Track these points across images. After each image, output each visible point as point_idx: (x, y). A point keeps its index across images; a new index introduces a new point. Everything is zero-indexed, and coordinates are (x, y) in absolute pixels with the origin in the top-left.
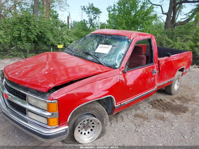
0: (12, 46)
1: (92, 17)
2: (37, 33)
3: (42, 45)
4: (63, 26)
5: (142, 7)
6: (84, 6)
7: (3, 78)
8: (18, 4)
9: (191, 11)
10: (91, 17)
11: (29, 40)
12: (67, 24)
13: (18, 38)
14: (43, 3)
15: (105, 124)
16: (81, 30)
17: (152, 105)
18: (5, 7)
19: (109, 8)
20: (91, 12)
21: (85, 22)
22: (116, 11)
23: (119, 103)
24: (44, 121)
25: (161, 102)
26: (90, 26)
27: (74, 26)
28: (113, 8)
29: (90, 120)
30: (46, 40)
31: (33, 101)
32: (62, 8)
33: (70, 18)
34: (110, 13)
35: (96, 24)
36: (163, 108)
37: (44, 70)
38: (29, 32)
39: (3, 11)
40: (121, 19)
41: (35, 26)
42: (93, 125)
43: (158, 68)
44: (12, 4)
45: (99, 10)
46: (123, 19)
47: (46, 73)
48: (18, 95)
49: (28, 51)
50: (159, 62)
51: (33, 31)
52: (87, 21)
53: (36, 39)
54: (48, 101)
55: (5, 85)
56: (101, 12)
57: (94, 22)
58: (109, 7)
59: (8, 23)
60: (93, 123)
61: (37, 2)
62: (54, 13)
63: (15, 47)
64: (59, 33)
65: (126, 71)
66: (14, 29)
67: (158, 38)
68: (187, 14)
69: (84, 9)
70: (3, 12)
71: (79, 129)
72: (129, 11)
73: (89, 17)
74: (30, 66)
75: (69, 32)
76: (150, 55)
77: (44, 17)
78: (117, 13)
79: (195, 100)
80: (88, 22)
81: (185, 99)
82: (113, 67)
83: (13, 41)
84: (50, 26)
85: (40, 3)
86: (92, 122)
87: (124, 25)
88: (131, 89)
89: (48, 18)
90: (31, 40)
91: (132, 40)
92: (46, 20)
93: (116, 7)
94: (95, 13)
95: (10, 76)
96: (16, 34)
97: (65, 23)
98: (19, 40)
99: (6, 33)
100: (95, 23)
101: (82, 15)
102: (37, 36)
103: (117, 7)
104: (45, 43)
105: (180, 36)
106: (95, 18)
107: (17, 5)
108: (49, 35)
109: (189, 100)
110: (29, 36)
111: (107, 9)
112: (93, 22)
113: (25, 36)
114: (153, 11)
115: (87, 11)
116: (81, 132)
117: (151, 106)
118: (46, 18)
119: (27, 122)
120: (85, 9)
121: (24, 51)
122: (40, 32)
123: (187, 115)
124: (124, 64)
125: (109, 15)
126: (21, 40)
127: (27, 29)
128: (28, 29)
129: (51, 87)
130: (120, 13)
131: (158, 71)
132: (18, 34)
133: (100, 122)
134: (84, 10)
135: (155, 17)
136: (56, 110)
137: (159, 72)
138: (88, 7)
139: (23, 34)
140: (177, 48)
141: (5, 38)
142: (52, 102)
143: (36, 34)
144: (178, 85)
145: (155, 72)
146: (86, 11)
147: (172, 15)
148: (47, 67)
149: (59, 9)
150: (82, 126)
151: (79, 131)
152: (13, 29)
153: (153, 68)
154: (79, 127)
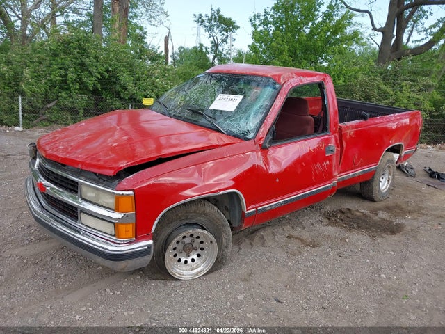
0: (49, 102)
1: (219, 37)
2: (100, 73)
3: (111, 98)
4: (155, 58)
5: (328, 16)
6: (200, 15)
7: (35, 158)
8: (61, 12)
9: (437, 23)
10: (215, 38)
11: (83, 88)
12: (163, 54)
13: (61, 83)
14: (113, 10)
15: (225, 244)
16: (194, 67)
17: (329, 219)
18: (33, 17)
19: (255, 19)
20: (215, 28)
21: (201, 49)
22: (269, 26)
23: (254, 206)
24: (109, 228)
25: (349, 215)
26: (215, 57)
27: (182, 59)
28: (262, 18)
29: (195, 236)
30: (118, 88)
31: (90, 194)
32: (153, 20)
33: (170, 41)
34: (256, 29)
35: (227, 53)
36: (350, 226)
37: (110, 140)
38: (83, 71)
39: (29, 26)
40: (281, 42)
41: (96, 58)
42: (201, 246)
43: (339, 142)
44: (48, 12)
45: (234, 23)
46: (283, 41)
47: (115, 145)
48: (63, 184)
49: (82, 111)
50: (340, 129)
51: (93, 69)
52: (206, 48)
53: (99, 86)
54: (116, 192)
55: (39, 169)
56: (238, 28)
57: (223, 48)
58: (255, 16)
59: (39, 52)
60: (202, 242)
61: (100, 7)
62: (138, 31)
63: (54, 103)
64: (145, 72)
65: (267, 146)
66: (52, 64)
67: (360, 85)
68: (427, 29)
69: (200, 20)
70: (30, 30)
71: (175, 252)
72: (298, 24)
73: (212, 39)
74: (85, 134)
75: (168, 70)
76: (322, 115)
77: (115, 40)
78: (273, 28)
79: (423, 212)
80: (210, 50)
81: (402, 209)
82: (242, 137)
83: (51, 90)
84: (128, 58)
85: (106, 10)
86: (199, 240)
87: (285, 55)
88: (277, 180)
89: (124, 42)
90: (87, 88)
91: (282, 86)
92: (119, 47)
93: (269, 17)
94: (224, 30)
95: (49, 152)
96: (56, 77)
97: (158, 52)
98: (63, 89)
99: (35, 74)
100: (225, 52)
101: (199, 34)
102: (100, 79)
103: (272, 16)
104: (118, 94)
105: (411, 80)
106: (224, 41)
107: (58, 13)
108: (126, 78)
109: (410, 212)
110: (85, 80)
111: (251, 20)
112: (220, 48)
113: (75, 80)
114: (349, 24)
115: (207, 24)
116: (178, 257)
117: (326, 221)
118: (120, 41)
119: (79, 232)
120: (203, 21)
121: (74, 111)
122: (107, 71)
123: (396, 239)
124: (263, 131)
125: (253, 33)
126: (67, 89)
127: (79, 64)
128: (82, 64)
129: (121, 167)
130: (277, 28)
131: (339, 149)
132: (61, 76)
133: (214, 240)
134: (200, 23)
135: (355, 37)
136: (131, 209)
137: (342, 151)
138: (210, 17)
139: (71, 76)
140: (402, 105)
141: (34, 84)
142: (123, 194)
143: (99, 76)
144: (388, 181)
145: (332, 151)
146: (205, 26)
147: (395, 33)
148: (117, 136)
149: (147, 22)
150: (180, 247)
151: (175, 256)
152: (50, 66)
153: (327, 141)
154: (175, 249)
